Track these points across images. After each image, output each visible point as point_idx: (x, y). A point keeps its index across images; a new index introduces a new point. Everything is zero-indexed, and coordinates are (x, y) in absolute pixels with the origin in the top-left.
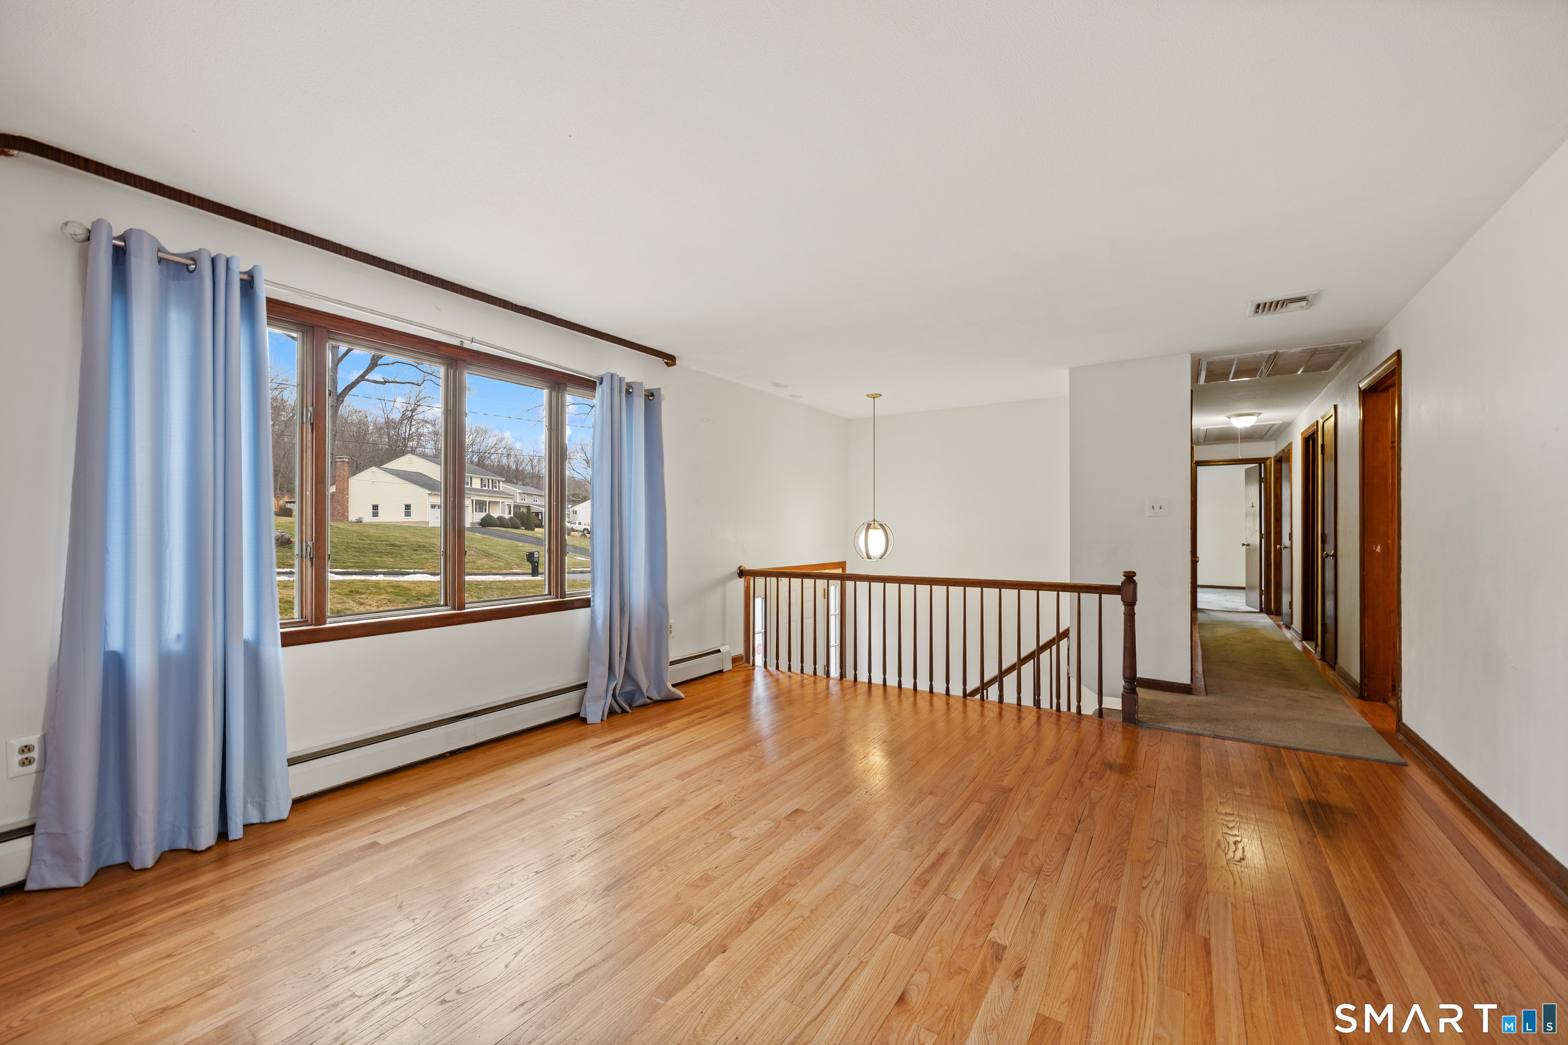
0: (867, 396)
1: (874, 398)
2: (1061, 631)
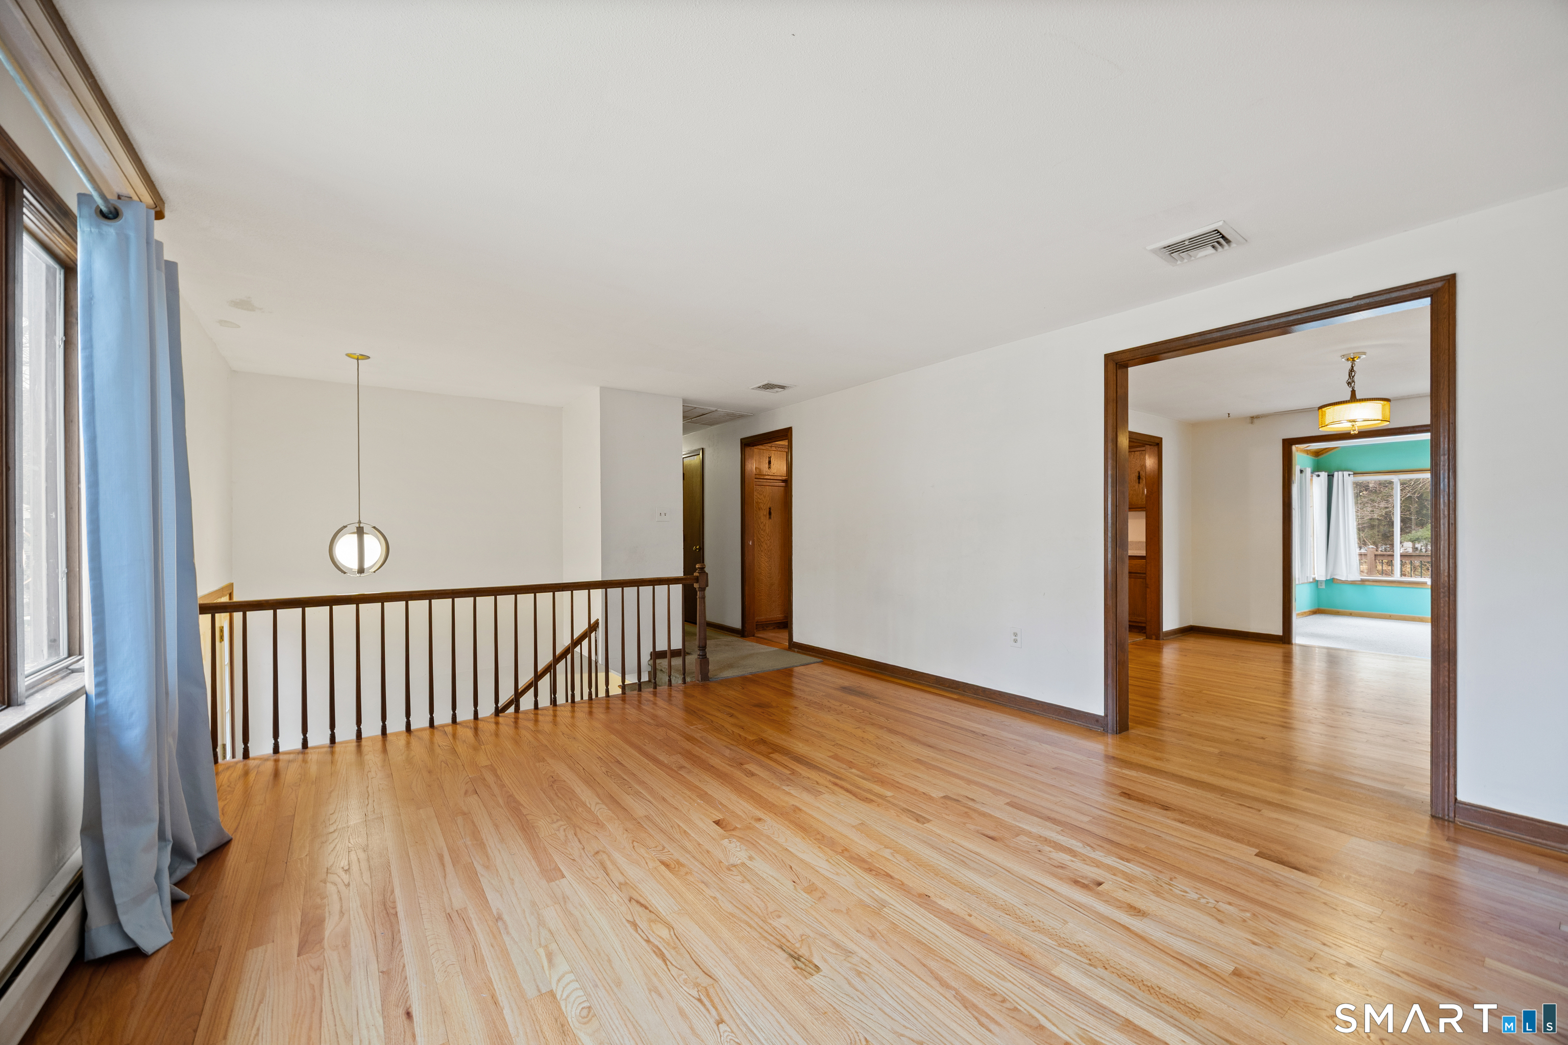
0: (347, 355)
1: (358, 359)
2: (592, 622)
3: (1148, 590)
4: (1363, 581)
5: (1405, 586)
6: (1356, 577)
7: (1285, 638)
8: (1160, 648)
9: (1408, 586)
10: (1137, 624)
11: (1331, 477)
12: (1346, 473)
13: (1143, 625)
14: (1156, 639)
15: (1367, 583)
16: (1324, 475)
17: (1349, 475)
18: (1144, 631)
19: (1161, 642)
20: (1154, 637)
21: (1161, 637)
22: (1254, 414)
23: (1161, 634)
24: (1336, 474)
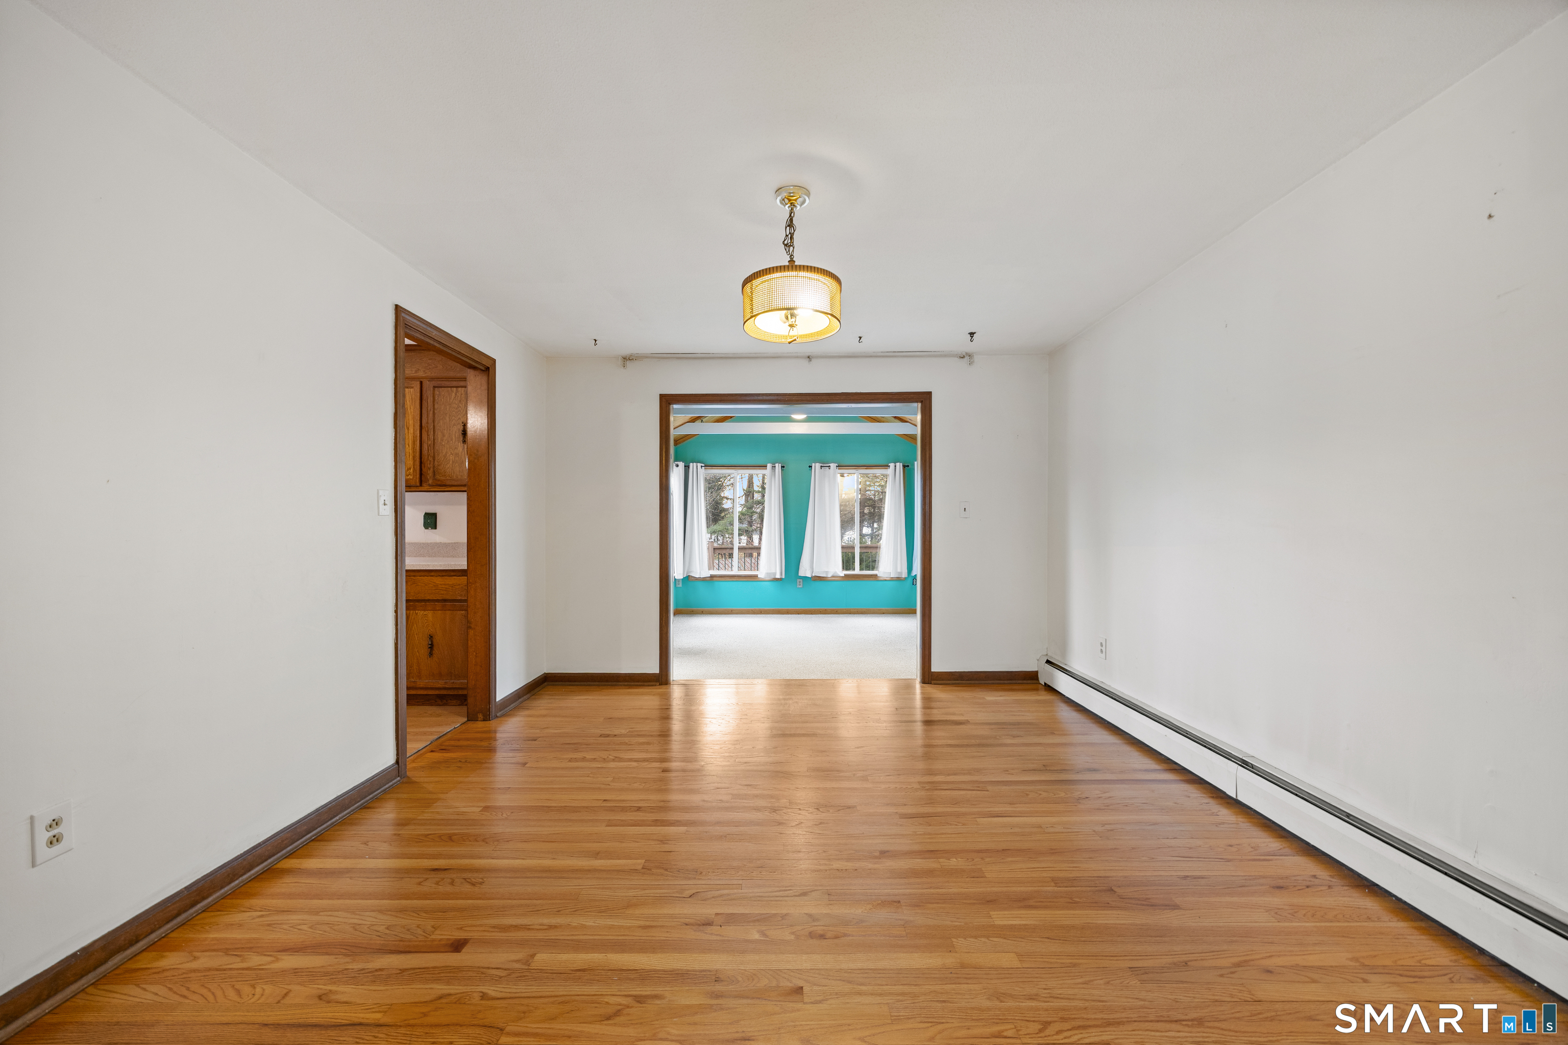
3: (471, 632)
4: (712, 577)
5: (742, 580)
6: (706, 573)
7: (661, 679)
8: (490, 739)
9: (744, 579)
10: (455, 693)
11: (687, 467)
12: (699, 465)
13: (465, 692)
14: (484, 720)
15: (715, 579)
16: (681, 464)
17: (702, 466)
18: (465, 703)
19: (493, 723)
20: (480, 716)
21: (493, 714)
22: (626, 352)
23: (493, 709)
24: (691, 464)
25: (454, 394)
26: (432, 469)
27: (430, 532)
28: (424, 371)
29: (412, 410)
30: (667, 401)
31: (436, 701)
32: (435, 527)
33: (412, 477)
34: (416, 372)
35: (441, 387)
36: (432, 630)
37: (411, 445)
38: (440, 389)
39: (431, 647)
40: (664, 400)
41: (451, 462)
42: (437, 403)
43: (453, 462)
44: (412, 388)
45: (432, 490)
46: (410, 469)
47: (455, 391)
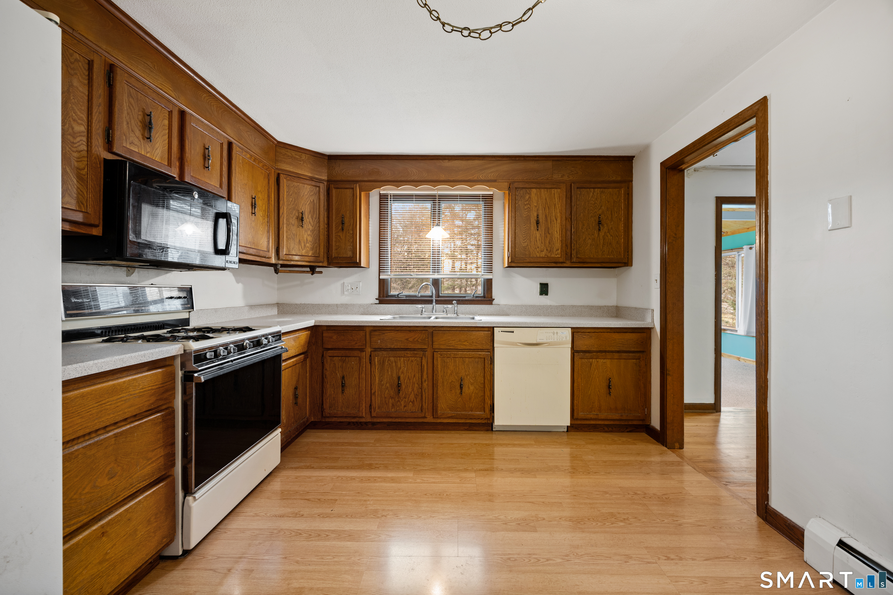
7: (717, 407)
10: (626, 423)
25: (591, 194)
26: (575, 250)
27: (544, 297)
28: (568, 176)
29: (559, 206)
30: (720, 201)
31: (604, 429)
32: (547, 294)
33: (559, 256)
34: (562, 177)
35: (582, 188)
36: (610, 374)
37: (558, 232)
38: (581, 190)
39: (609, 387)
40: (719, 201)
41: (589, 245)
42: (579, 200)
43: (591, 245)
44: (560, 188)
45: (573, 266)
46: (558, 250)
47: (592, 192)
